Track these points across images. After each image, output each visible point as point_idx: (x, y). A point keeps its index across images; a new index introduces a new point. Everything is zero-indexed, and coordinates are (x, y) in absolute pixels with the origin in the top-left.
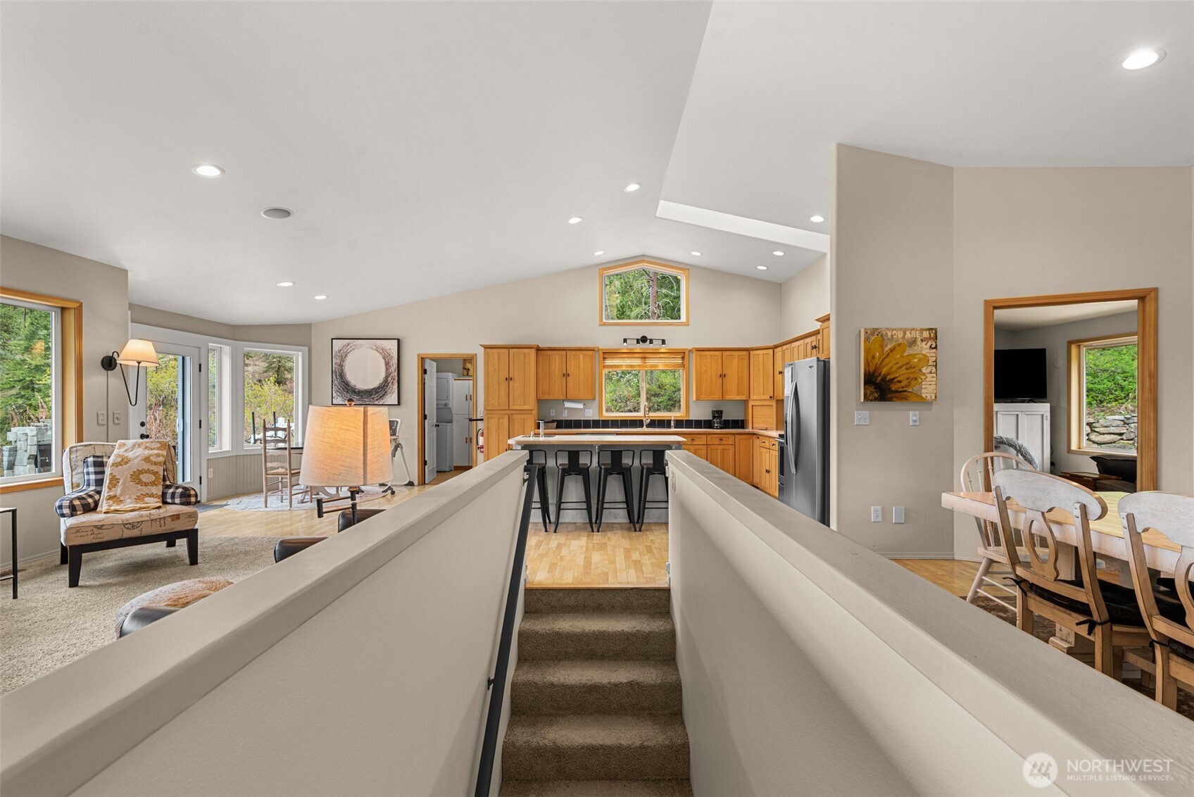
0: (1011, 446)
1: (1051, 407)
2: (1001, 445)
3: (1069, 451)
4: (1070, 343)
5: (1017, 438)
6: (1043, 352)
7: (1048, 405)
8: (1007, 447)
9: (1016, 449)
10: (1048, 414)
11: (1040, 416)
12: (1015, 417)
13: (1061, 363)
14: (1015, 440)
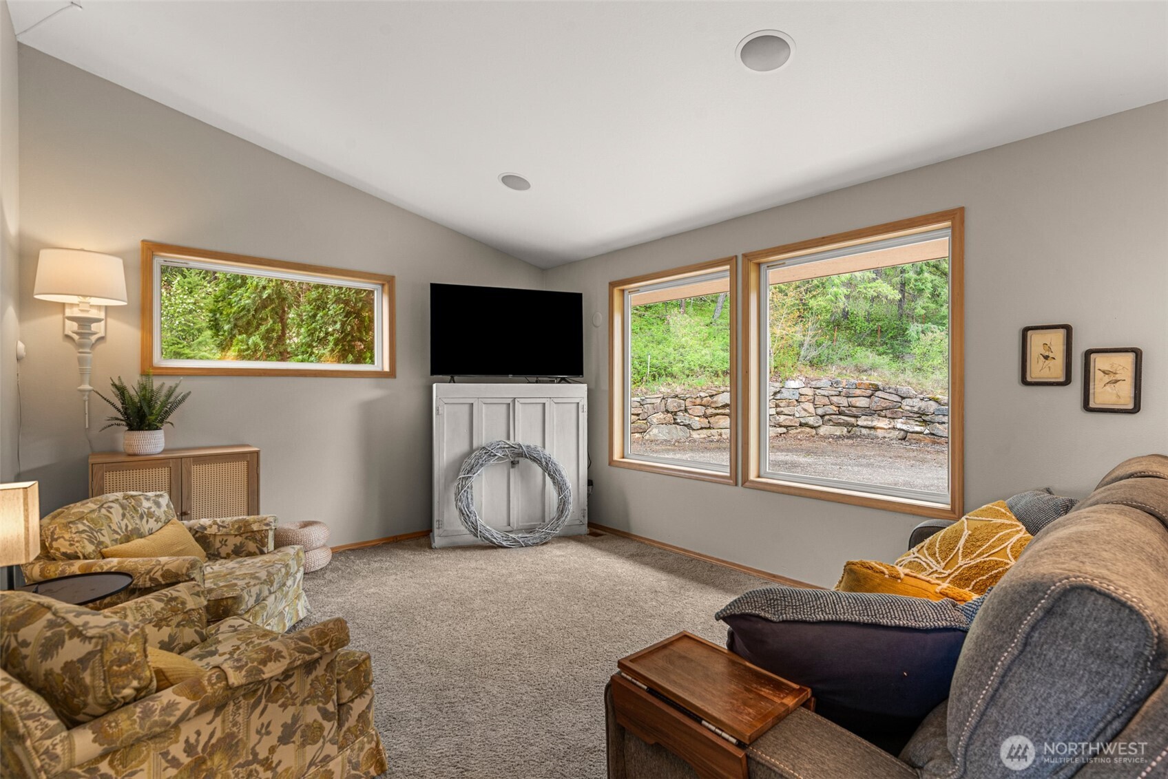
0: (535, 460)
1: (589, 391)
2: (522, 460)
3: (611, 462)
4: (613, 285)
5: (544, 446)
6: (578, 297)
7: (585, 386)
8: (529, 461)
9: (540, 464)
10: (584, 402)
11: (575, 405)
12: (540, 407)
13: (601, 319)
14: (539, 449)
